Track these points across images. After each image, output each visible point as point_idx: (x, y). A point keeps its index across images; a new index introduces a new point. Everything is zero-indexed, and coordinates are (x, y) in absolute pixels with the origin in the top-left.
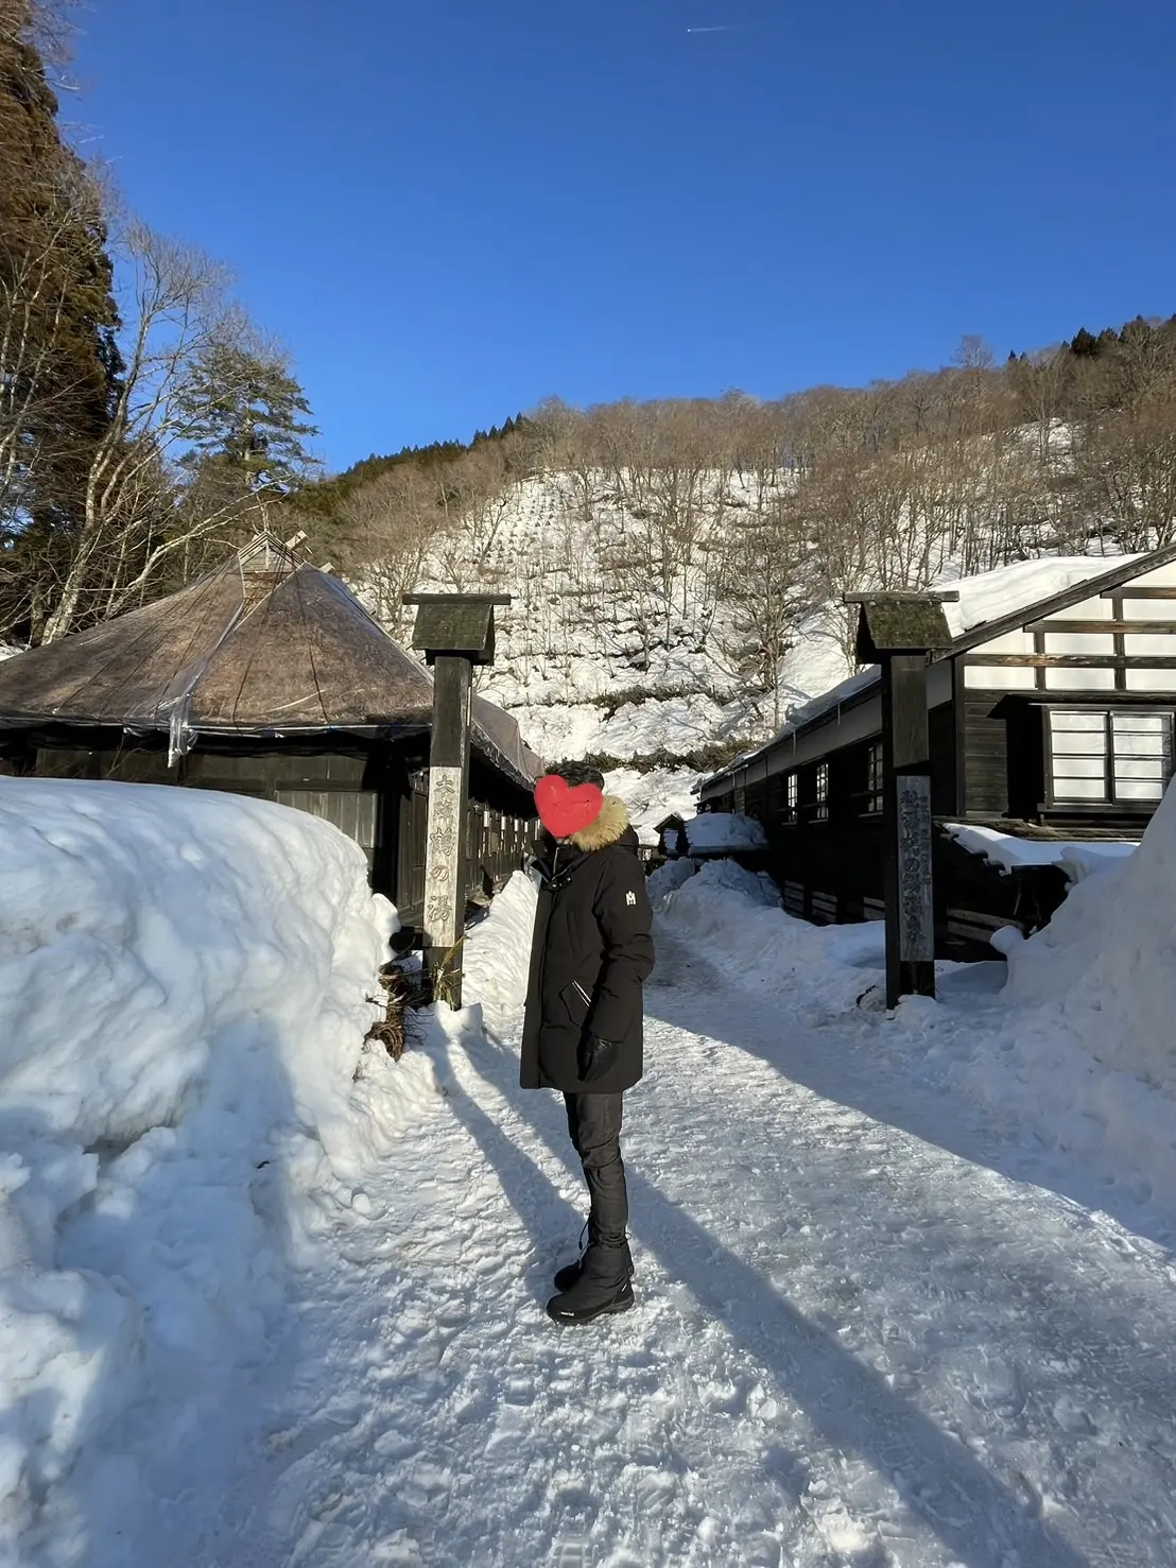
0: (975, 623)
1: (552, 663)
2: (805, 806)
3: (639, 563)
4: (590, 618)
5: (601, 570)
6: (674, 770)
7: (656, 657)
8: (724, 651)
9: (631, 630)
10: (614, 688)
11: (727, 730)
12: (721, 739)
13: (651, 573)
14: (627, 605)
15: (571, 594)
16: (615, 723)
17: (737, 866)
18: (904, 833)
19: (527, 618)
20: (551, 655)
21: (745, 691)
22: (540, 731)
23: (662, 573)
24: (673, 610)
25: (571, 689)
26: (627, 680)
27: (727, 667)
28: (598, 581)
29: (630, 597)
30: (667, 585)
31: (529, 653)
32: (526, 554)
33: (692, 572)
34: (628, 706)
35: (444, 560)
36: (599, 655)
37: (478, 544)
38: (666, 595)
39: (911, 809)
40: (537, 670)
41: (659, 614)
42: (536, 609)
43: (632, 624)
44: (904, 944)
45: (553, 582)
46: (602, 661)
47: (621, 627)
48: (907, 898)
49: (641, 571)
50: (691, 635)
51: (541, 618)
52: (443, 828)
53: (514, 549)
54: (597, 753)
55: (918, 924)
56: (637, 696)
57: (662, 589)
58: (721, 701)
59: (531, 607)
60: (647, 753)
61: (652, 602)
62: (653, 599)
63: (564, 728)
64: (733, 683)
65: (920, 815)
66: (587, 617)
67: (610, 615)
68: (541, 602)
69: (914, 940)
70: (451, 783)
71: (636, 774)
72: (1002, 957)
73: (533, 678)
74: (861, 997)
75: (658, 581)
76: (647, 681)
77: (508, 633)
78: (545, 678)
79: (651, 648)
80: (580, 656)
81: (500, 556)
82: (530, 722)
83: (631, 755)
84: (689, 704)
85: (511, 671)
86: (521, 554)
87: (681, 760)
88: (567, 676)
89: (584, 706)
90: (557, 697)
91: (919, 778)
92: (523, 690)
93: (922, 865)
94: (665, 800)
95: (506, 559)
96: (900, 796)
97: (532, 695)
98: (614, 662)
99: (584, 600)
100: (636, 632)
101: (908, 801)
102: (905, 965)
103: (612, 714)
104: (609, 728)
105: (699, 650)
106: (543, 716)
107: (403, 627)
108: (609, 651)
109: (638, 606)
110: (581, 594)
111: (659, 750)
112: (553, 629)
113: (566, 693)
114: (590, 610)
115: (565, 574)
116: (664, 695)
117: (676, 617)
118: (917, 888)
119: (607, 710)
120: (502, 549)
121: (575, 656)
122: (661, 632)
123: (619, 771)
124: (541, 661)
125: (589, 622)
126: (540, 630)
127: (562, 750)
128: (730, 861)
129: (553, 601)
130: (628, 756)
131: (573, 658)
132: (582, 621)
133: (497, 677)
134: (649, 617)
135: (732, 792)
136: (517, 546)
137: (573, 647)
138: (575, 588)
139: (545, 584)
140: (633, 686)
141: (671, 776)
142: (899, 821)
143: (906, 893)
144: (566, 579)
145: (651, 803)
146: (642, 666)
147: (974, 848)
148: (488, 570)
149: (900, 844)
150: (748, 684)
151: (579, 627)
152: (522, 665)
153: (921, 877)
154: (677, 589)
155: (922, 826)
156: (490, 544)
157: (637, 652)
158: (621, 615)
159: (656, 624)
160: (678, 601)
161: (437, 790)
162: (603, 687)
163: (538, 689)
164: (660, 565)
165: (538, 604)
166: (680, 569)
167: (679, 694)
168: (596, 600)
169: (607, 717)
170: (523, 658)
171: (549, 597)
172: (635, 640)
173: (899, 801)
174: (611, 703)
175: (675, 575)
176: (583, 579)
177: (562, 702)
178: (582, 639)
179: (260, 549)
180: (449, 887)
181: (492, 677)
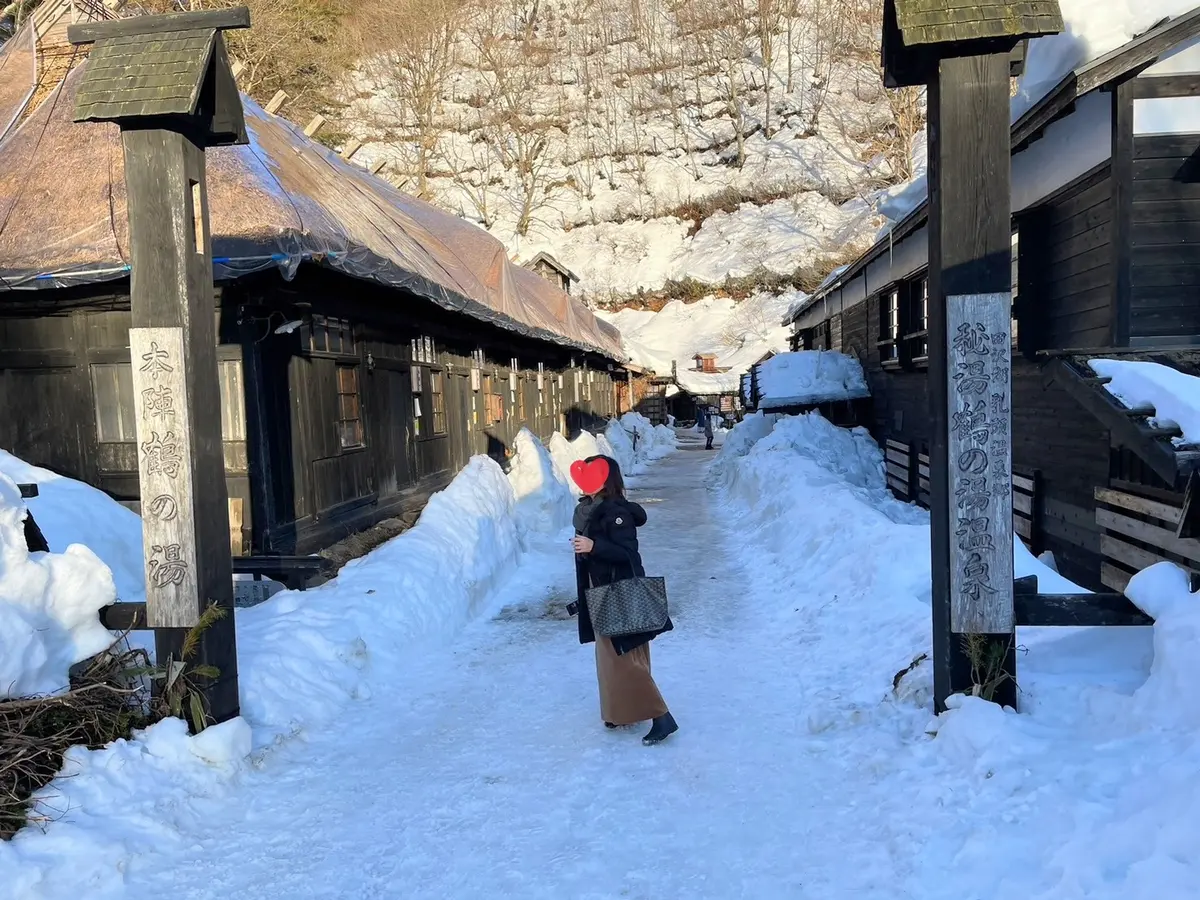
0: (1151, 23)
1: (621, 165)
2: (905, 338)
3: (731, 20)
4: (668, 100)
5: (679, 35)
6: (777, 293)
7: (752, 147)
8: (843, 131)
9: (719, 115)
10: (699, 192)
11: (846, 236)
12: (836, 249)
13: (744, 32)
14: (713, 81)
15: (641, 71)
16: (701, 237)
17: (824, 421)
18: (958, 402)
19: (587, 108)
20: (620, 155)
21: (870, 183)
22: (609, 256)
23: (759, 32)
24: (773, 82)
25: (645, 198)
26: (717, 180)
27: (847, 152)
28: (675, 49)
29: (717, 69)
30: (766, 47)
31: (591, 155)
32: (582, 21)
33: (797, 25)
34: (718, 217)
35: (477, 38)
36: (680, 151)
37: (521, 13)
38: (765, 61)
39: (973, 358)
40: (602, 177)
41: (755, 88)
42: (598, 95)
43: (720, 105)
44: (957, 602)
45: (617, 56)
46: (684, 158)
47: (707, 111)
48: (965, 522)
49: (733, 31)
50: (798, 113)
51: (604, 106)
52: (162, 432)
53: (566, 16)
54: (680, 279)
55: (984, 569)
56: (729, 202)
57: (759, 53)
58: (839, 200)
59: (592, 93)
60: (743, 274)
61: (747, 71)
62: (748, 67)
63: (639, 249)
64: (854, 172)
65: (989, 367)
66: (663, 101)
67: (691, 96)
68: (604, 85)
69: (976, 597)
70: (164, 354)
71: (730, 302)
72: (1148, 621)
73: (600, 187)
74: (904, 672)
75: (754, 42)
76: (741, 179)
77: (564, 130)
78: (613, 187)
79: (746, 136)
80: (655, 154)
81: (550, 28)
82: (597, 245)
83: (722, 279)
84: (796, 207)
85: (571, 180)
86: (576, 22)
87: (784, 281)
88: (640, 181)
89: (663, 219)
90: (629, 209)
91: (989, 297)
92: (586, 204)
93: (991, 463)
94: (765, 332)
95: (557, 30)
96: (952, 332)
97: (598, 211)
98: (698, 158)
99: (659, 77)
100: (726, 116)
101: (968, 344)
102: (957, 639)
103: (698, 227)
104: (694, 246)
105: (810, 133)
106: (612, 236)
107: (433, 132)
108: (692, 145)
109: (727, 80)
110: (656, 69)
111: (757, 270)
112: (619, 121)
113: (641, 203)
114: (666, 90)
115: (633, 44)
116: (762, 198)
117: (778, 91)
118: (983, 502)
119: (691, 223)
120: (551, 18)
121: (650, 154)
122: (759, 112)
123: (709, 299)
124: (607, 165)
125: (665, 107)
126: (604, 124)
127: (636, 277)
128: (814, 416)
129: (619, 83)
130: (718, 280)
131: (646, 158)
132: (657, 107)
133: (555, 191)
134: (743, 93)
135: (828, 321)
136: (570, 11)
137: (646, 143)
138: (647, 63)
139: (609, 60)
140: (723, 188)
141: (773, 300)
142: (950, 380)
143: (961, 513)
144: (634, 51)
145: (748, 337)
146: (734, 161)
147: (1132, 401)
148: (534, 49)
149: (951, 424)
150: (874, 173)
151: (654, 113)
152: (584, 171)
153: (990, 484)
154: (779, 50)
155: (994, 388)
156: (535, 11)
157: (727, 143)
158: (708, 93)
159: (752, 103)
160: (780, 67)
161: (143, 369)
162: (684, 192)
163: (604, 201)
164: (757, 19)
165: (600, 88)
166: (783, 25)
167: (784, 195)
168: (675, 77)
169: (692, 232)
170: (585, 163)
171: (614, 78)
172: (724, 127)
173: (951, 344)
174: (695, 214)
175: (776, 32)
176: (655, 49)
177: (635, 216)
178: (659, 131)
179: (62, 9)
180: (180, 530)
181: (548, 190)
